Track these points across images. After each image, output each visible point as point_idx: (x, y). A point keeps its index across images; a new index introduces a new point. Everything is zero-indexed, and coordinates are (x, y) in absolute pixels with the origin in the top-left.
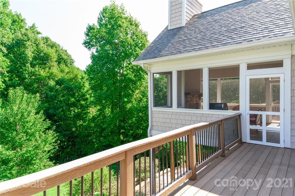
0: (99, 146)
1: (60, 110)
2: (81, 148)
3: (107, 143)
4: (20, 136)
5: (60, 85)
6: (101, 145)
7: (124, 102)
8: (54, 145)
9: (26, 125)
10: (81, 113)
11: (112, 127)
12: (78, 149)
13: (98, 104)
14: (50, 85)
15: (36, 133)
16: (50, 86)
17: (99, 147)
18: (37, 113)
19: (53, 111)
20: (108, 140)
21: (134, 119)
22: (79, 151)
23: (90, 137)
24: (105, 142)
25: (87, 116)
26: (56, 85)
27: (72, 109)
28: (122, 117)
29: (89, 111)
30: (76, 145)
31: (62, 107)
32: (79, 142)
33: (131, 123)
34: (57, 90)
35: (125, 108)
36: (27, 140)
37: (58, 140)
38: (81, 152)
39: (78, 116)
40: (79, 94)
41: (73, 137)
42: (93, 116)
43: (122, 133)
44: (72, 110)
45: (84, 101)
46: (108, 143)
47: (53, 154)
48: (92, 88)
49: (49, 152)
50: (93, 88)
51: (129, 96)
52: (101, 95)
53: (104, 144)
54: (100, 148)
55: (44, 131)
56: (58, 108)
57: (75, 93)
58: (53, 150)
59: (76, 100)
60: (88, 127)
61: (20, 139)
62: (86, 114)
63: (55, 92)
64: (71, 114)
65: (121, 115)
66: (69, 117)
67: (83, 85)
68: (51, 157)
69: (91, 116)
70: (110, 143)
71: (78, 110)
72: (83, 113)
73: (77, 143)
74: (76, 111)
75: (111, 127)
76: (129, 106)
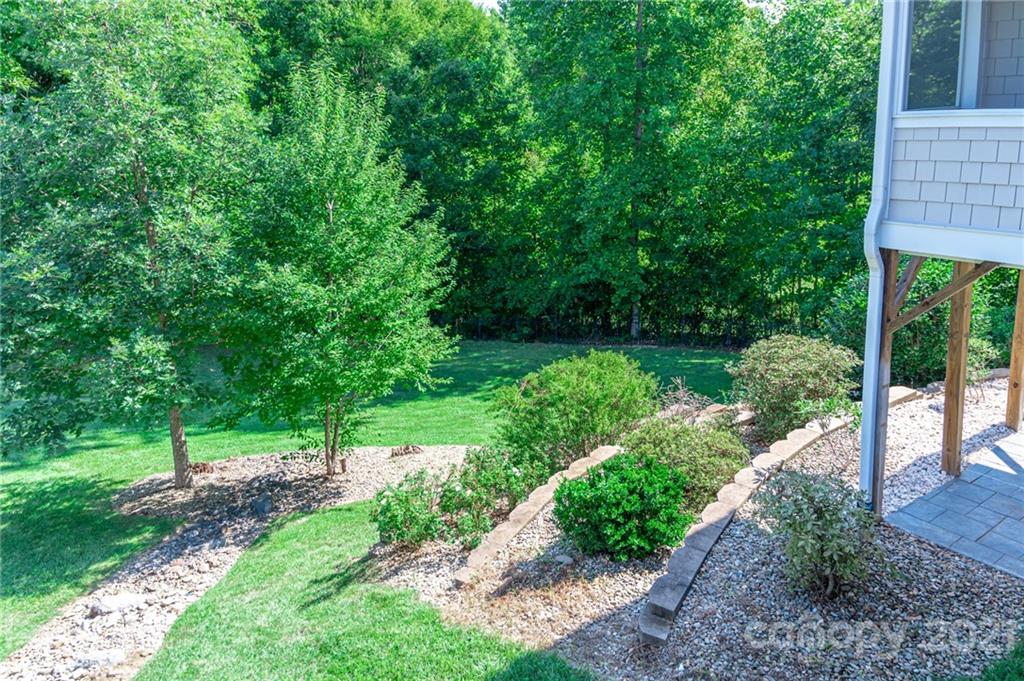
0: (562, 287)
1: (429, 157)
2: (503, 289)
3: (592, 277)
4: (340, 238)
5: (426, 66)
6: (572, 283)
7: (658, 123)
8: (439, 274)
9: (354, 201)
10: (499, 166)
11: (610, 218)
12: (494, 293)
13: (556, 133)
14: (395, 67)
15: (388, 227)
16: (396, 70)
17: (563, 291)
18: (383, 159)
19: (411, 162)
20: (596, 266)
21: (696, 190)
22: (499, 297)
23: (530, 253)
24: (583, 273)
25: (517, 181)
26: (412, 66)
27: (465, 154)
28: (647, 182)
29: (522, 161)
30: (487, 278)
31: (436, 148)
32: (495, 270)
33: (684, 206)
34: (415, 84)
35: (661, 146)
36: (364, 249)
37: (450, 255)
38: (505, 302)
39: (489, 181)
40: (487, 98)
41: (476, 252)
42: (539, 181)
43: (647, 241)
44: (468, 157)
45: (506, 124)
46: (598, 276)
47: (441, 303)
48: (530, 76)
49: (429, 293)
50: (534, 73)
51: (676, 95)
52: (567, 98)
53: (583, 279)
54: (567, 291)
55: (408, 224)
56: (424, 149)
57: (475, 94)
58: (442, 290)
59: (478, 122)
60: (520, 220)
61: (342, 246)
62: (511, 171)
63: (411, 91)
64: (464, 174)
65: (644, 174)
66: (460, 183)
67: (500, 62)
68: (436, 310)
69: (531, 179)
70: (602, 276)
71: (486, 157)
72: (504, 169)
73: (489, 271)
74: (481, 162)
75: (605, 221)
76: (677, 136)
